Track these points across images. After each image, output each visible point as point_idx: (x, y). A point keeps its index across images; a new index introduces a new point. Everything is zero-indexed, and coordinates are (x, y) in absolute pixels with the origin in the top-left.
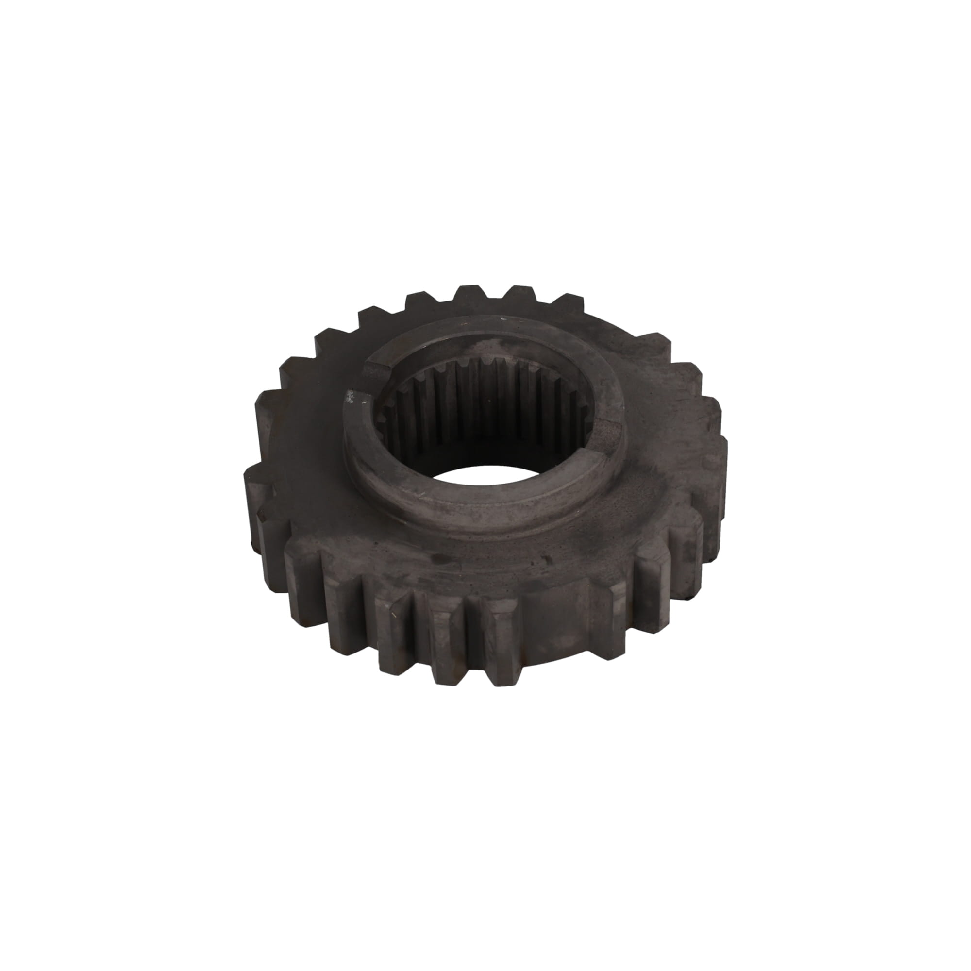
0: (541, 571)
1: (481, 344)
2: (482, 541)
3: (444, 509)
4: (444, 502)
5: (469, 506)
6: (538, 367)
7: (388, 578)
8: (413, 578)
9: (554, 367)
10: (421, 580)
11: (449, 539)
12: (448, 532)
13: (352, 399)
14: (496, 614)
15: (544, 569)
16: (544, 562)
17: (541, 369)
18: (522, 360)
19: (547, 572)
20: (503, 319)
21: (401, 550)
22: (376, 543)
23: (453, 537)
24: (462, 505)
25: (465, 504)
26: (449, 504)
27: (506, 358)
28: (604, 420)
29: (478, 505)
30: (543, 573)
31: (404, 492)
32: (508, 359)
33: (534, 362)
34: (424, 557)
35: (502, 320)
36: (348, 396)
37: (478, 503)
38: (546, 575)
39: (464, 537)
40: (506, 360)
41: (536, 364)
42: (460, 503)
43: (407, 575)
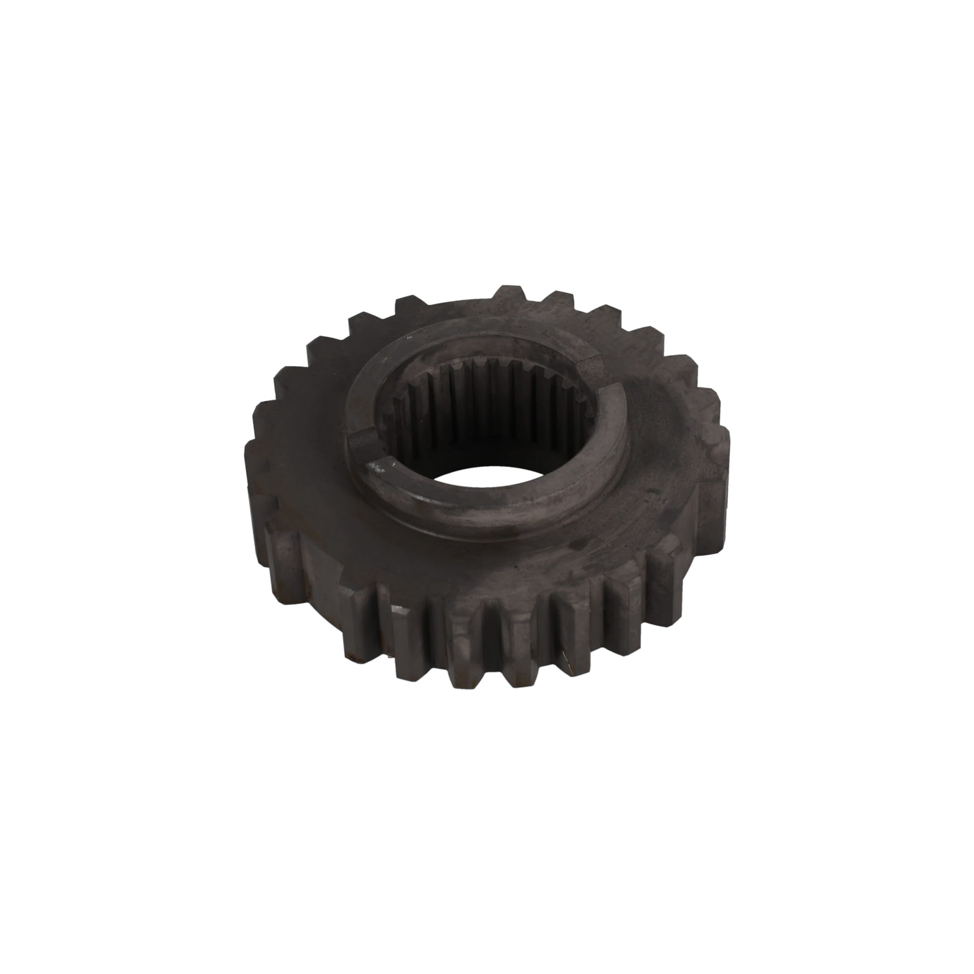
0: (660, 502)
1: (407, 370)
2: (590, 511)
3: (558, 500)
4: (556, 493)
5: (578, 483)
6: (460, 362)
7: (560, 583)
8: (578, 571)
9: (477, 353)
10: (586, 568)
11: (564, 526)
12: (560, 521)
13: (381, 468)
14: (671, 553)
15: (659, 499)
16: (653, 495)
17: (464, 363)
18: (443, 364)
19: (665, 500)
20: (410, 337)
21: (542, 559)
22: (516, 567)
23: (565, 523)
24: (572, 486)
25: (574, 483)
26: (561, 492)
27: (428, 371)
28: (585, 360)
29: (584, 478)
30: (663, 502)
31: (516, 507)
32: (430, 370)
33: (453, 360)
34: (564, 551)
35: (409, 339)
36: (374, 468)
37: (582, 477)
38: (667, 502)
39: (575, 517)
40: (430, 373)
41: (457, 361)
42: (569, 485)
43: (571, 573)
